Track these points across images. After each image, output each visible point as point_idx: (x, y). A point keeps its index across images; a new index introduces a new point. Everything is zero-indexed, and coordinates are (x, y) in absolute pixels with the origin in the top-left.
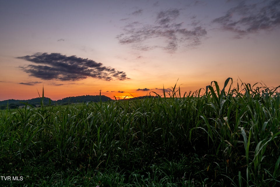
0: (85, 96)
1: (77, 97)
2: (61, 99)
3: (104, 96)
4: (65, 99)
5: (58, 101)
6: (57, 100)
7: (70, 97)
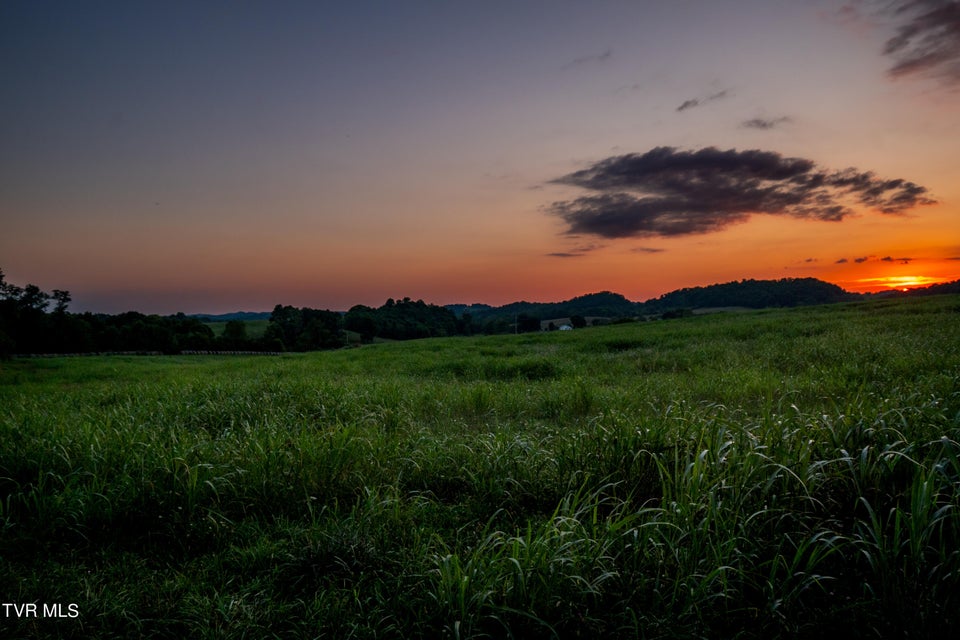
0: (740, 281)
1: (709, 287)
2: (658, 298)
3: (815, 280)
4: (668, 295)
5: (649, 302)
6: (643, 301)
7: (685, 289)
